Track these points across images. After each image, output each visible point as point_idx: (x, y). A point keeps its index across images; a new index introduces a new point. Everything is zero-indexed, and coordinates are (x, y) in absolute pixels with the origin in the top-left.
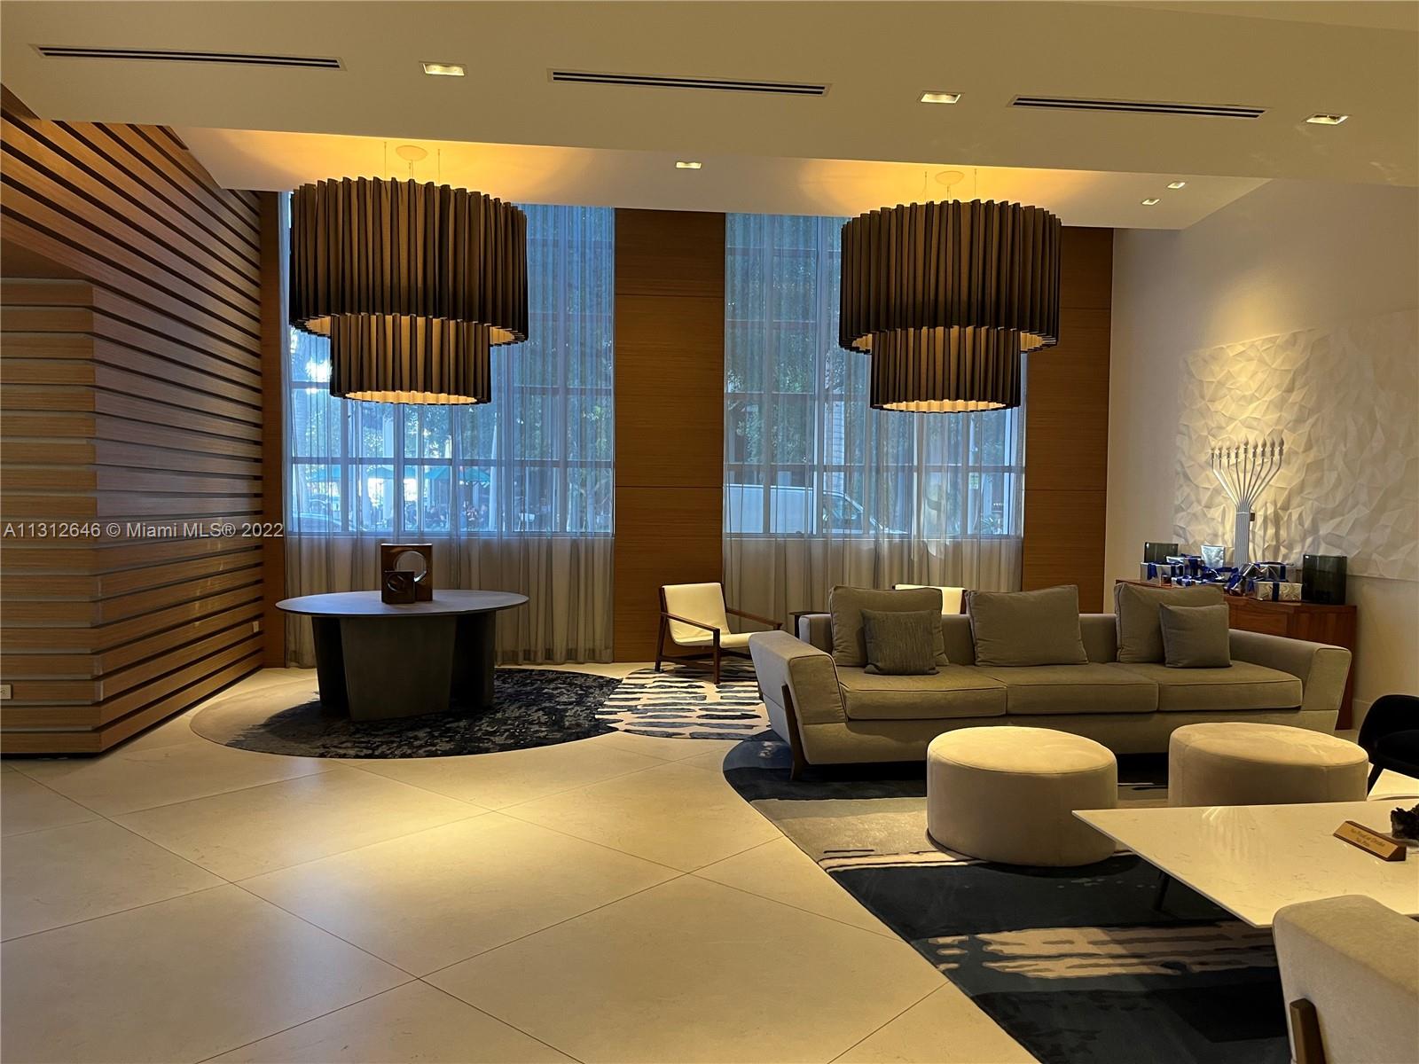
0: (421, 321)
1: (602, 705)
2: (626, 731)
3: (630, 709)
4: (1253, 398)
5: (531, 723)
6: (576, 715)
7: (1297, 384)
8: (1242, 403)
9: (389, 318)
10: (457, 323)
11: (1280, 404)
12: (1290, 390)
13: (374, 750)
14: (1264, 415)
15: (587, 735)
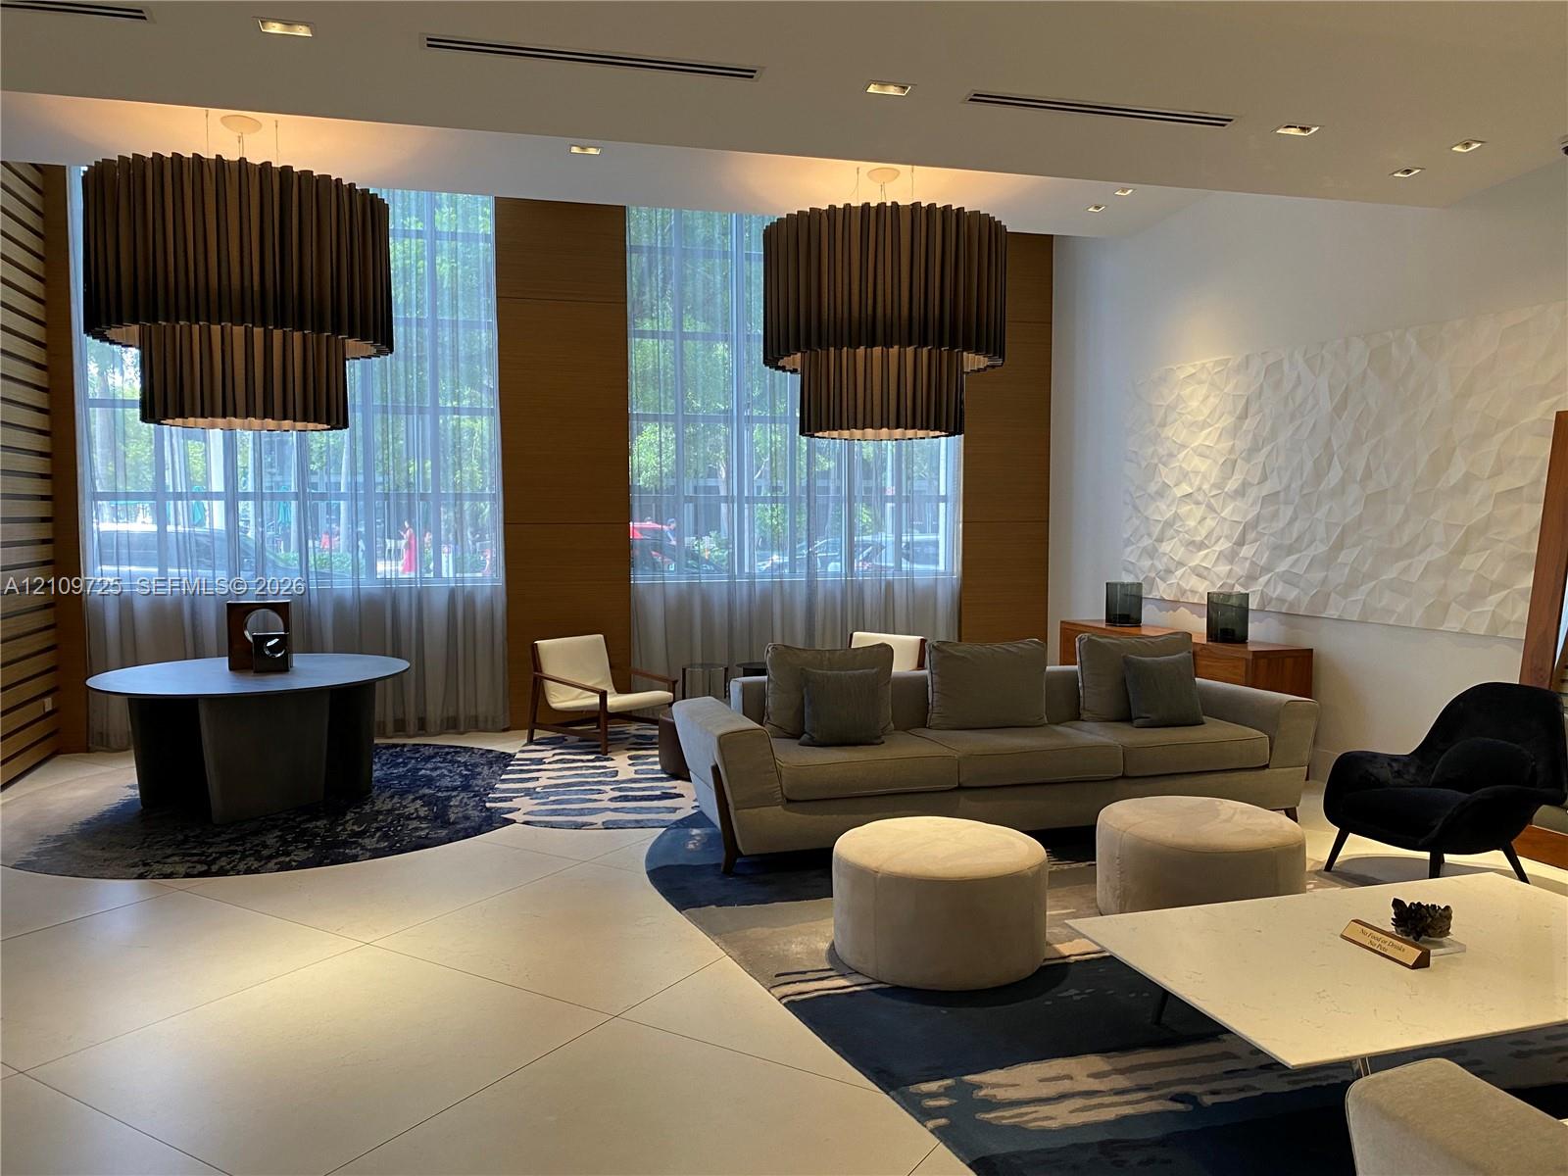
0: (258, 331)
1: (493, 788)
2: (526, 823)
3: (529, 793)
4: (1204, 425)
5: (409, 818)
6: (463, 805)
7: (1252, 410)
8: (1194, 429)
9: (216, 329)
10: (304, 335)
11: (1234, 431)
12: (1244, 416)
13: (210, 864)
14: (1217, 443)
15: (478, 831)
